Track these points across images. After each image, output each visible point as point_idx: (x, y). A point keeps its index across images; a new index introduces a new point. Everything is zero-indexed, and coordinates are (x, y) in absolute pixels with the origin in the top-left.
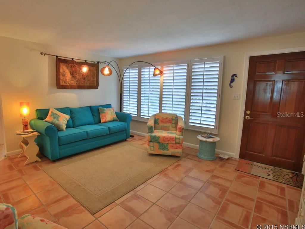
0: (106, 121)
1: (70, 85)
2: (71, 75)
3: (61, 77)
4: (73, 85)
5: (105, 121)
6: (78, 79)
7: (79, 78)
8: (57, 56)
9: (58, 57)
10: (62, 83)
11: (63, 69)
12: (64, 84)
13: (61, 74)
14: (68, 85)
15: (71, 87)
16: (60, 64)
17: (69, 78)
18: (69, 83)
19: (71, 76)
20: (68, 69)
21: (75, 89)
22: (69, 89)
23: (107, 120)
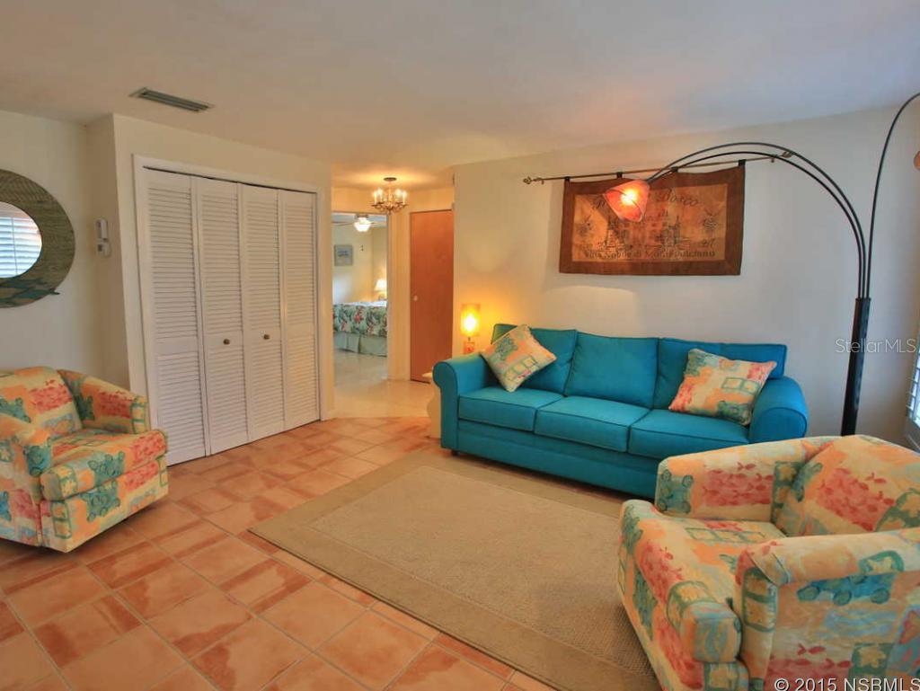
0: (683, 408)
1: (605, 261)
2: (613, 228)
3: (576, 239)
4: (615, 260)
5: (680, 408)
6: (635, 239)
7: (640, 236)
8: (567, 179)
9: (572, 180)
10: (577, 256)
11: (583, 212)
12: (583, 258)
13: (575, 229)
14: (597, 263)
15: (609, 269)
16: (574, 198)
17: (604, 239)
18: (600, 256)
19: (611, 232)
20: (599, 211)
21: (622, 273)
22: (600, 273)
23: (688, 407)
